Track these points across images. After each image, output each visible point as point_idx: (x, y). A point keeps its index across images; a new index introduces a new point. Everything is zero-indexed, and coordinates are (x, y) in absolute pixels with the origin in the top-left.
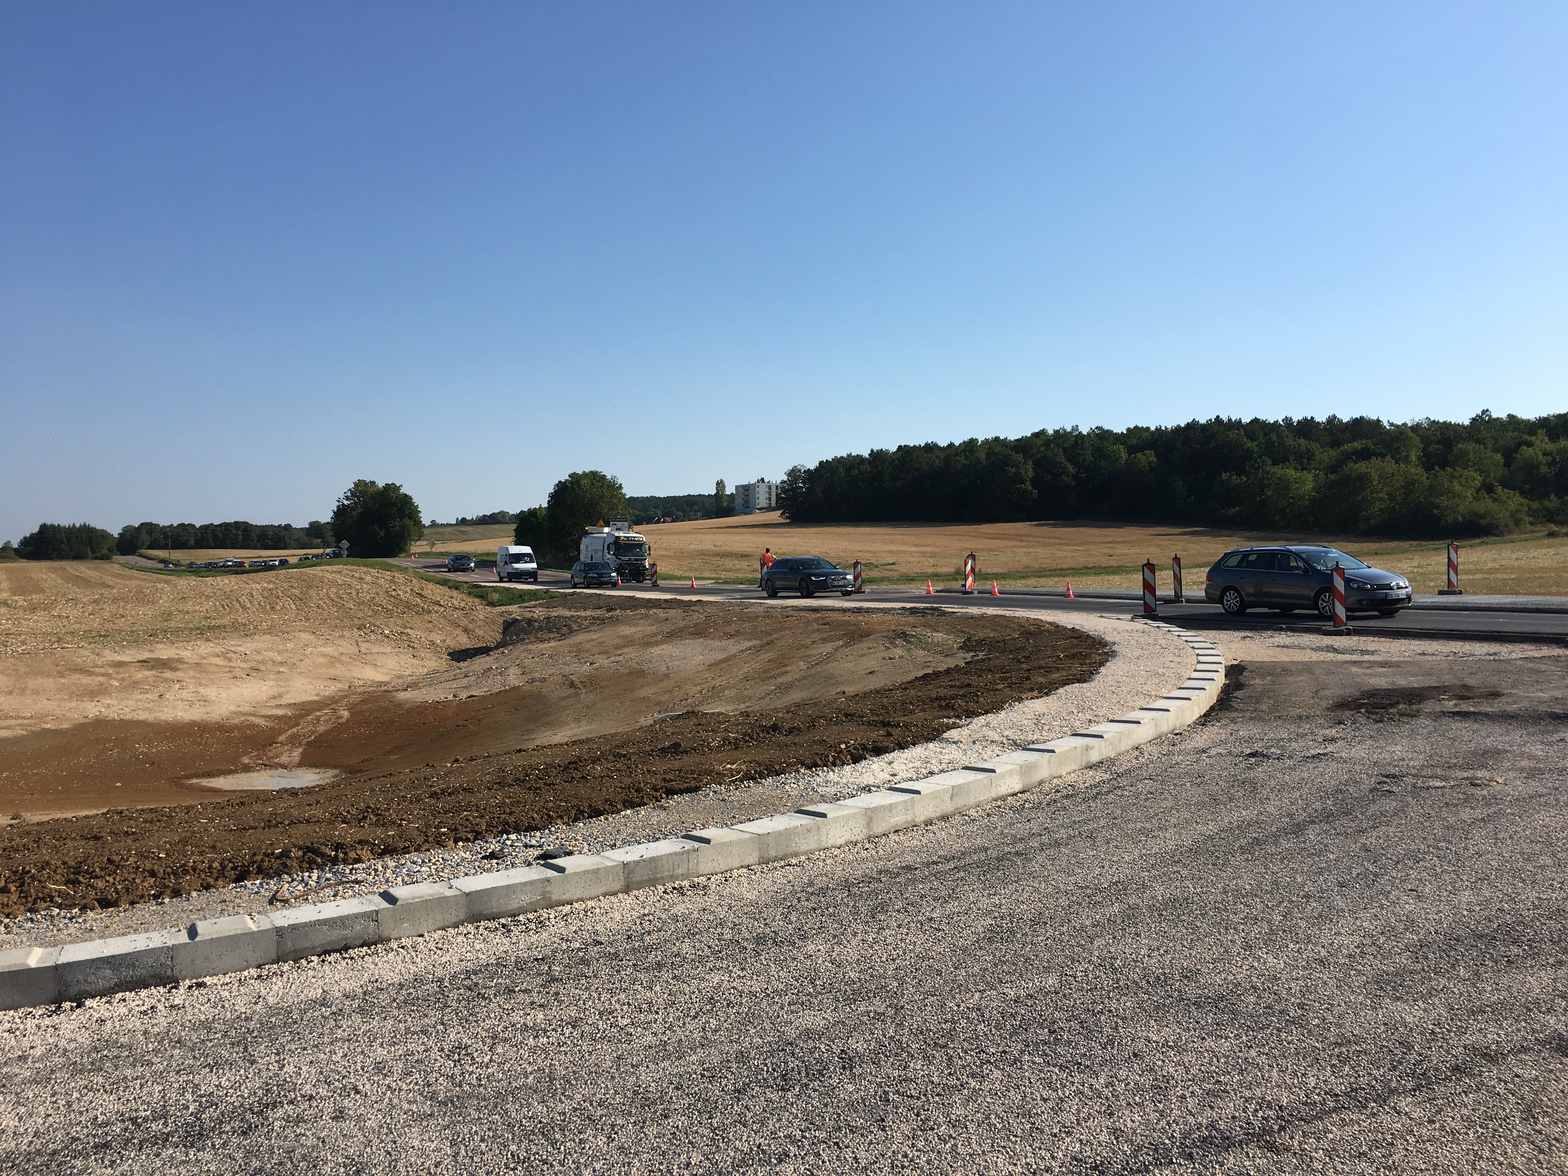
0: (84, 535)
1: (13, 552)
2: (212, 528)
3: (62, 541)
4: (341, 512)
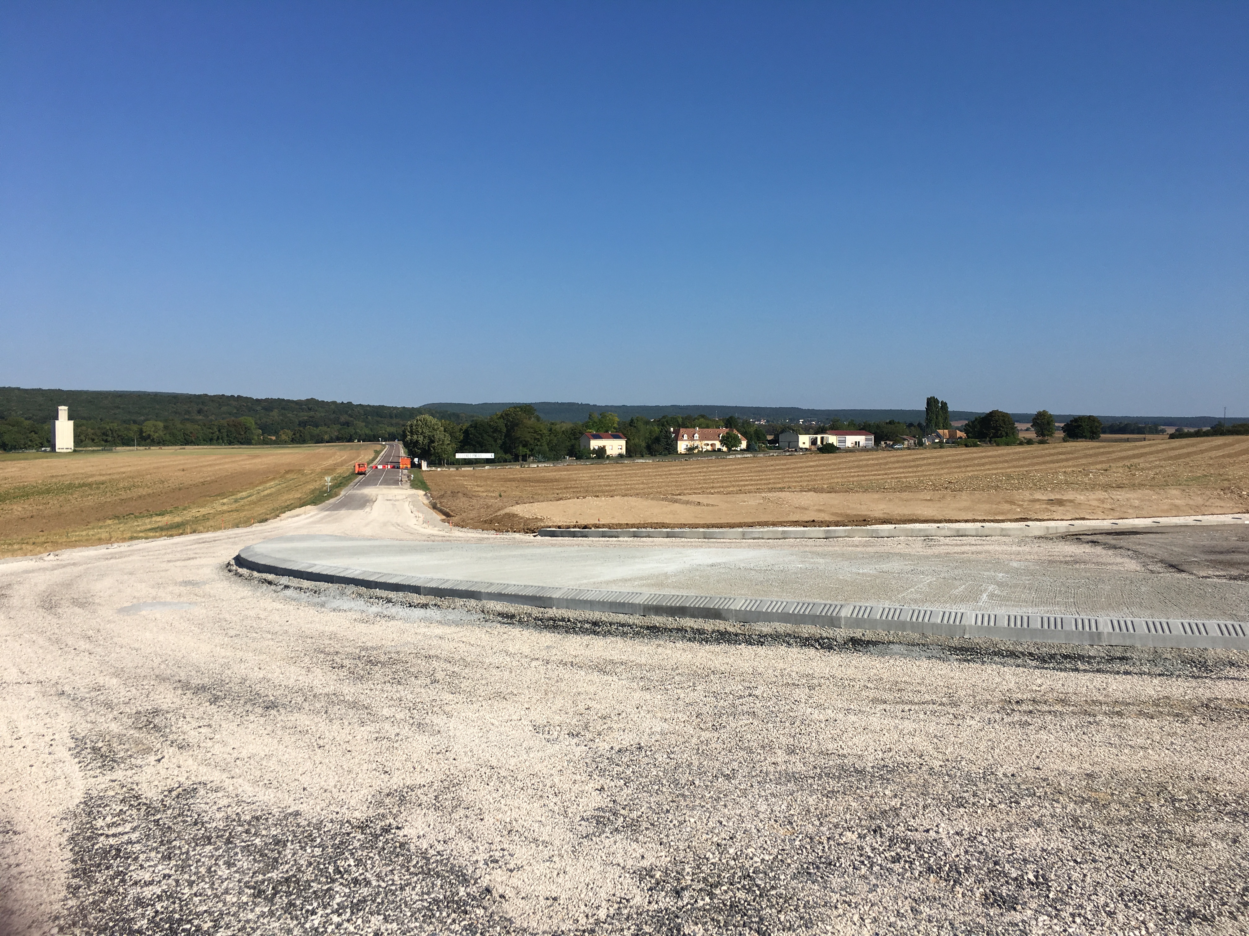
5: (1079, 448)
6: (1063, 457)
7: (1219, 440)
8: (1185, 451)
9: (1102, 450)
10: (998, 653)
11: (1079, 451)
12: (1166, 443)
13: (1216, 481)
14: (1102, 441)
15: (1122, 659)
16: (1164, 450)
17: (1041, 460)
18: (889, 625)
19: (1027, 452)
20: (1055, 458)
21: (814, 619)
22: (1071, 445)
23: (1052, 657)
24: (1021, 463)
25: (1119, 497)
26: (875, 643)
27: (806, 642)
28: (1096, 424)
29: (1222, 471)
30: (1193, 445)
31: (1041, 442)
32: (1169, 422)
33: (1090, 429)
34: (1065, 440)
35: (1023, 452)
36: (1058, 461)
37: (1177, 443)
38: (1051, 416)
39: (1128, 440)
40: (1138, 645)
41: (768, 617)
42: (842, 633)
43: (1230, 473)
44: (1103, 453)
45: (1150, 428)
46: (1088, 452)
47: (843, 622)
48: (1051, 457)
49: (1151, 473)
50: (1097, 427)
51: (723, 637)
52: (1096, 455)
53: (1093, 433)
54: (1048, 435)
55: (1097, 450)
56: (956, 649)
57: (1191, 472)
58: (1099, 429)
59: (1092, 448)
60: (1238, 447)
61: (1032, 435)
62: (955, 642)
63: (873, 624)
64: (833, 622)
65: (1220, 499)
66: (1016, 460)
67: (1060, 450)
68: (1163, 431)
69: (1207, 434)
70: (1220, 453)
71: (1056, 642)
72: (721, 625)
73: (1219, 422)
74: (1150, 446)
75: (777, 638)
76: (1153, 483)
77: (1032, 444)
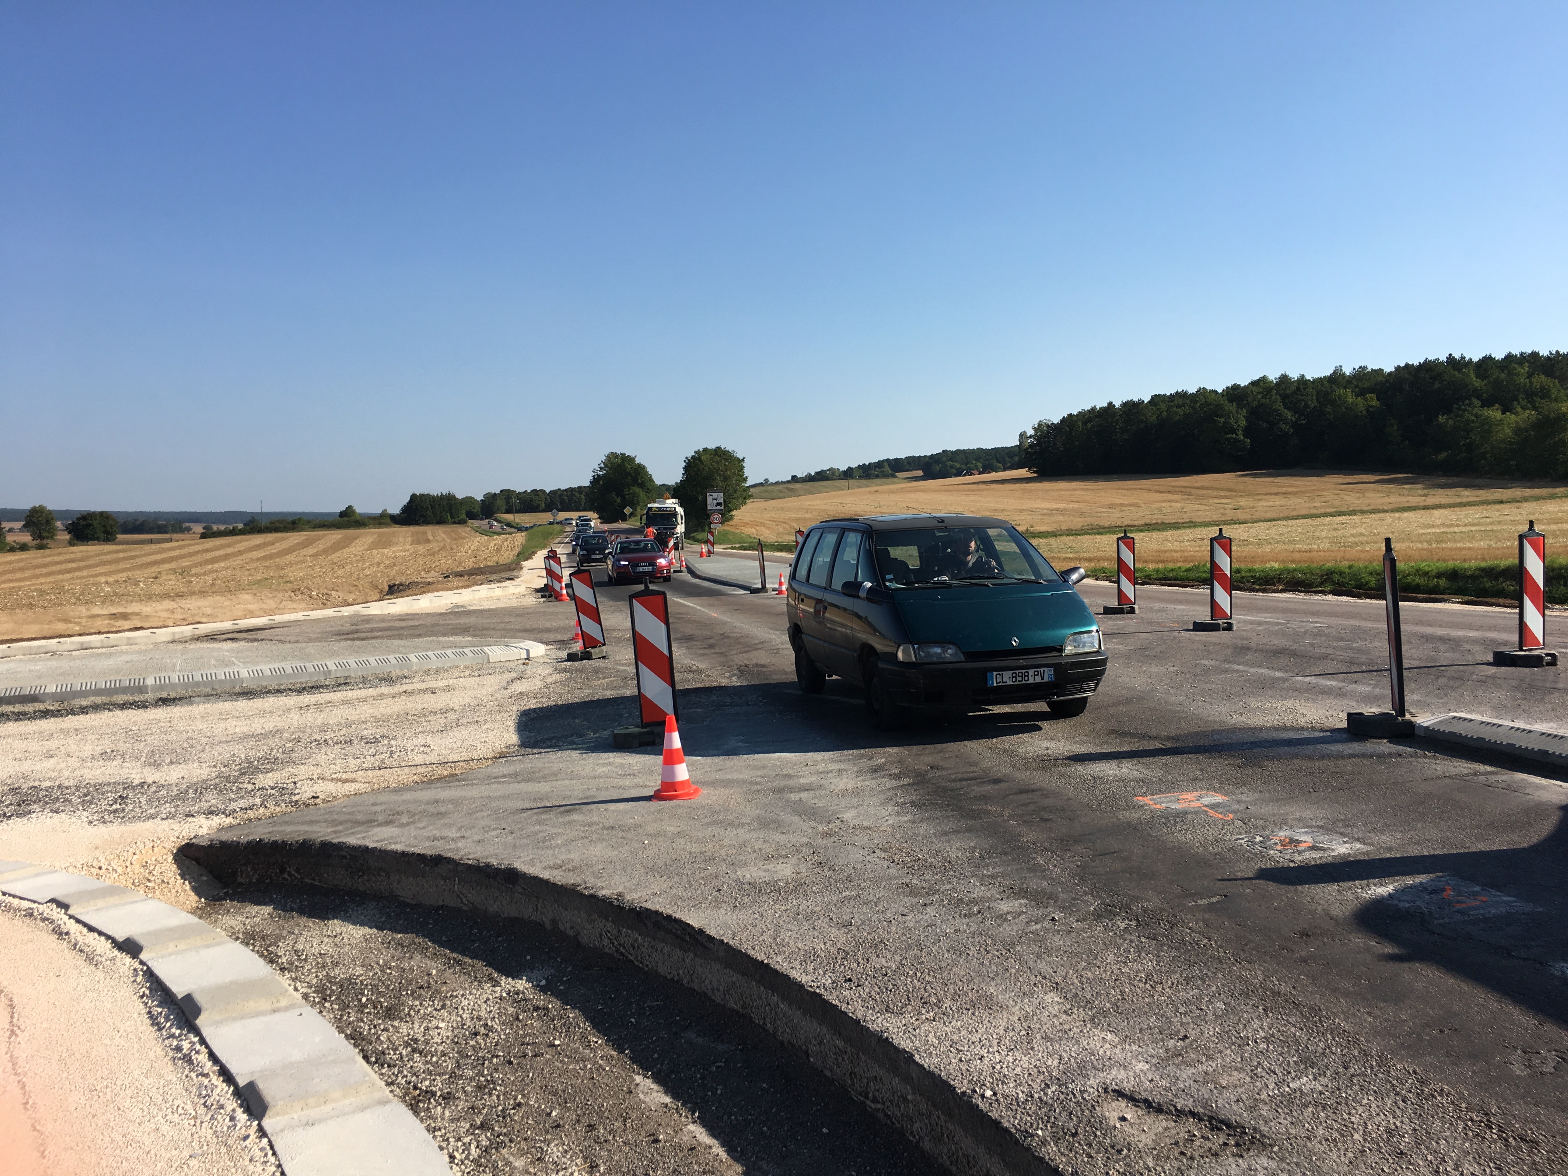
0: (445, 503)
1: (388, 520)
2: (559, 493)
3: (427, 508)
4: (596, 480)
5: (92, 553)
6: (74, 565)
7: (257, 539)
8: (221, 552)
9: (121, 555)
10: (269, 692)
11: (92, 557)
12: (198, 544)
13: (279, 584)
14: (120, 543)
15: (345, 684)
16: (198, 552)
17: (44, 570)
18: (186, 686)
19: (22, 560)
20: (63, 567)
21: (125, 690)
22: (81, 550)
23: (304, 689)
24: (18, 575)
25: (189, 606)
26: (180, 699)
27: (123, 706)
28: (111, 522)
29: (282, 573)
30: (229, 545)
31: (40, 547)
32: (196, 518)
33: (103, 529)
34: (71, 544)
35: (18, 561)
36: (69, 571)
37: (210, 543)
38: (50, 512)
39: (151, 542)
40: (353, 675)
41: (83, 694)
42: (150, 696)
43: (290, 574)
44: (124, 559)
45: (173, 525)
46: (105, 558)
47: (149, 689)
48: (58, 566)
49: (209, 579)
50: (111, 526)
51: (46, 714)
52: (117, 561)
53: (106, 532)
54: (47, 538)
55: (115, 556)
56: (239, 694)
57: (250, 575)
58: (115, 529)
59: (109, 553)
60: (279, 547)
61: (26, 538)
62: (237, 689)
63: (173, 686)
64: (142, 689)
65: (292, 601)
66: (9, 572)
67: (67, 556)
68: (188, 529)
69: (242, 532)
70: (261, 554)
71: (303, 680)
72: (41, 707)
73: (253, 518)
74: (180, 547)
75: (96, 708)
76: (214, 589)
77: (28, 550)
